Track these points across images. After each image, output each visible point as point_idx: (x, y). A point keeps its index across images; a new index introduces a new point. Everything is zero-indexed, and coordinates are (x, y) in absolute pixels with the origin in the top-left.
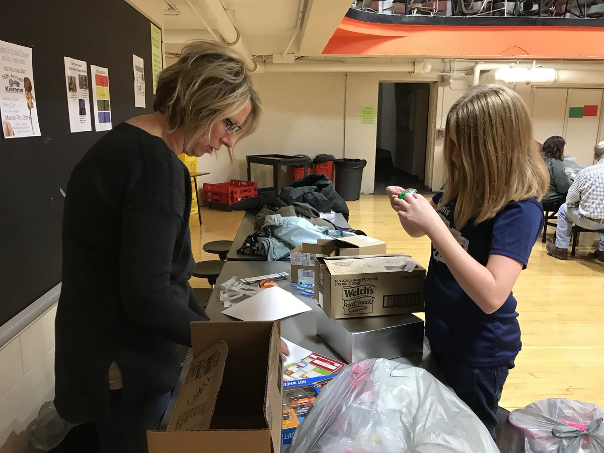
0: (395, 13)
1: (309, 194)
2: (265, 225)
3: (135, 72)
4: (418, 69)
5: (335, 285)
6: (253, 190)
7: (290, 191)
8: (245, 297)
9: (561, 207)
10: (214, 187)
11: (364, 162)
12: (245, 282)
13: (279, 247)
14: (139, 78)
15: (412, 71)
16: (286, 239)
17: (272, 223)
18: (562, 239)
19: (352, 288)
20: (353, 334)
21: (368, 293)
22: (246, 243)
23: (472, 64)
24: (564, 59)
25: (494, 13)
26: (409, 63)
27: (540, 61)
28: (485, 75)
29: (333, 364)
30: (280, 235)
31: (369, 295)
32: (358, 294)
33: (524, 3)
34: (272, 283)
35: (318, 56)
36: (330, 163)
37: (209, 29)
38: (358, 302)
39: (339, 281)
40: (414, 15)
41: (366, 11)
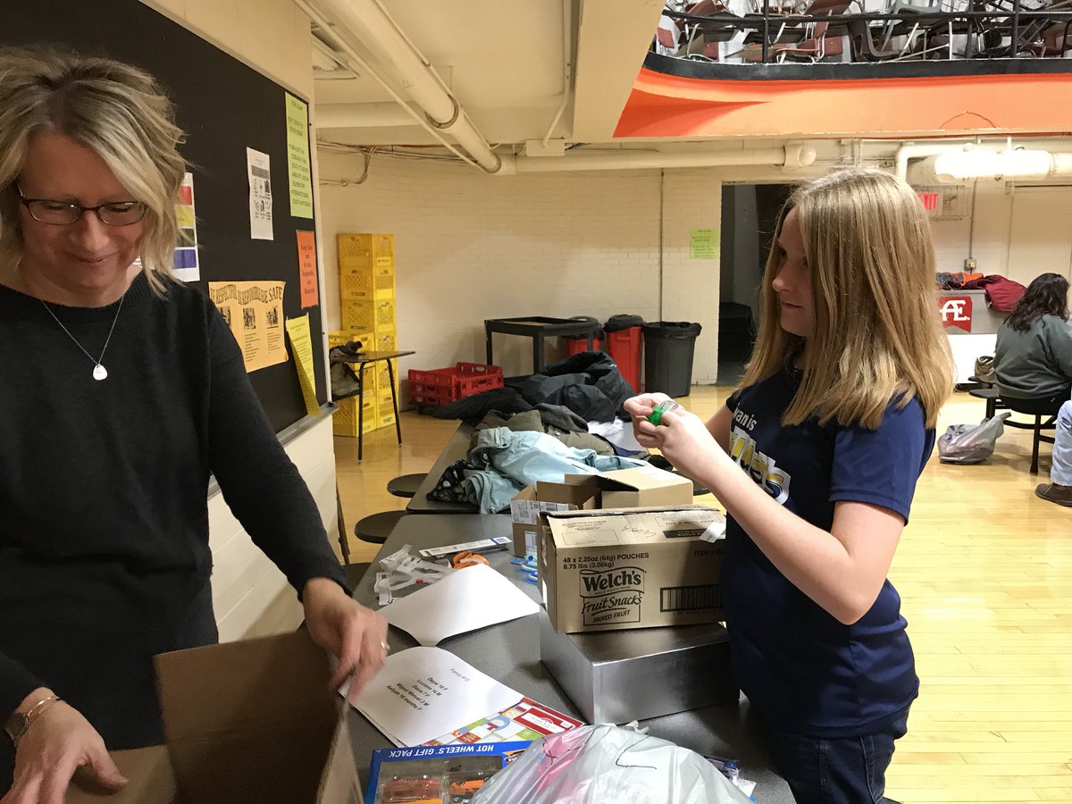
0: (748, 61)
1: (573, 389)
2: (478, 447)
3: (251, 178)
4: (792, 159)
5: (565, 567)
6: (495, 381)
7: (539, 383)
8: (420, 584)
9: (1063, 407)
10: (427, 377)
11: (697, 329)
12: (426, 555)
13: (501, 489)
14: (258, 189)
15: (781, 162)
16: (514, 472)
17: (491, 444)
18: (1065, 469)
19: (599, 573)
20: (594, 665)
21: (630, 583)
22: (442, 482)
23: (894, 147)
24: (1063, 134)
25: (930, 55)
26: (774, 148)
27: (1017, 136)
28: (917, 166)
29: (558, 723)
30: (504, 465)
31: (633, 586)
32: (611, 586)
33: (986, 35)
34: (474, 558)
35: (607, 141)
36: (634, 331)
37: (399, 100)
38: (611, 600)
39: (572, 560)
40: (781, 63)
41: (694, 60)
